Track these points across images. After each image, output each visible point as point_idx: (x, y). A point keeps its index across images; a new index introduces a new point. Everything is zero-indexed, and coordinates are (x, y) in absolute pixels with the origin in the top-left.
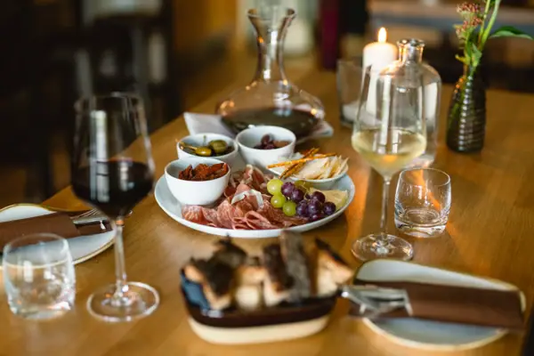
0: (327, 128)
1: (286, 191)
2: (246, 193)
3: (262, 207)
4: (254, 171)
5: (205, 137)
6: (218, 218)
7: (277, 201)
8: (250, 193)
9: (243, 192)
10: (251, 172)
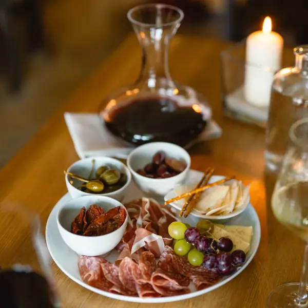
0: (215, 129)
1: (190, 238)
2: (146, 239)
3: (165, 254)
4: (151, 203)
5: (94, 161)
6: (121, 278)
7: (181, 248)
8: (150, 238)
9: (144, 238)
10: (147, 206)
